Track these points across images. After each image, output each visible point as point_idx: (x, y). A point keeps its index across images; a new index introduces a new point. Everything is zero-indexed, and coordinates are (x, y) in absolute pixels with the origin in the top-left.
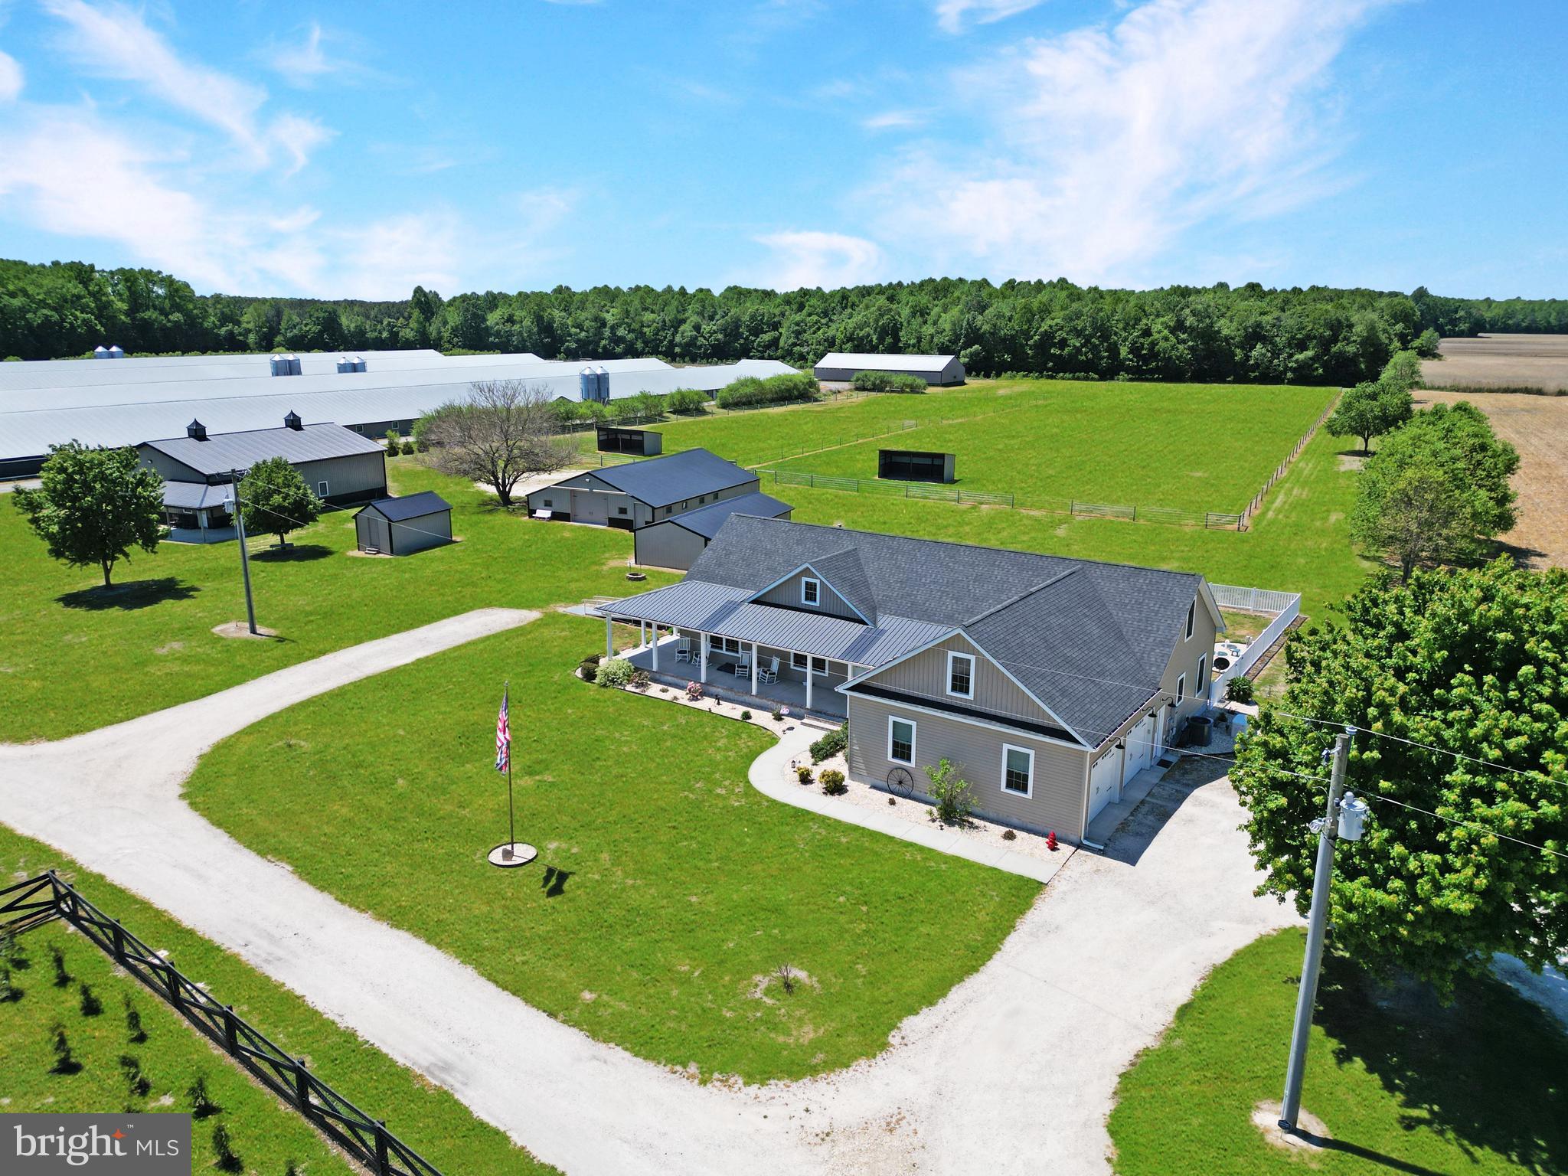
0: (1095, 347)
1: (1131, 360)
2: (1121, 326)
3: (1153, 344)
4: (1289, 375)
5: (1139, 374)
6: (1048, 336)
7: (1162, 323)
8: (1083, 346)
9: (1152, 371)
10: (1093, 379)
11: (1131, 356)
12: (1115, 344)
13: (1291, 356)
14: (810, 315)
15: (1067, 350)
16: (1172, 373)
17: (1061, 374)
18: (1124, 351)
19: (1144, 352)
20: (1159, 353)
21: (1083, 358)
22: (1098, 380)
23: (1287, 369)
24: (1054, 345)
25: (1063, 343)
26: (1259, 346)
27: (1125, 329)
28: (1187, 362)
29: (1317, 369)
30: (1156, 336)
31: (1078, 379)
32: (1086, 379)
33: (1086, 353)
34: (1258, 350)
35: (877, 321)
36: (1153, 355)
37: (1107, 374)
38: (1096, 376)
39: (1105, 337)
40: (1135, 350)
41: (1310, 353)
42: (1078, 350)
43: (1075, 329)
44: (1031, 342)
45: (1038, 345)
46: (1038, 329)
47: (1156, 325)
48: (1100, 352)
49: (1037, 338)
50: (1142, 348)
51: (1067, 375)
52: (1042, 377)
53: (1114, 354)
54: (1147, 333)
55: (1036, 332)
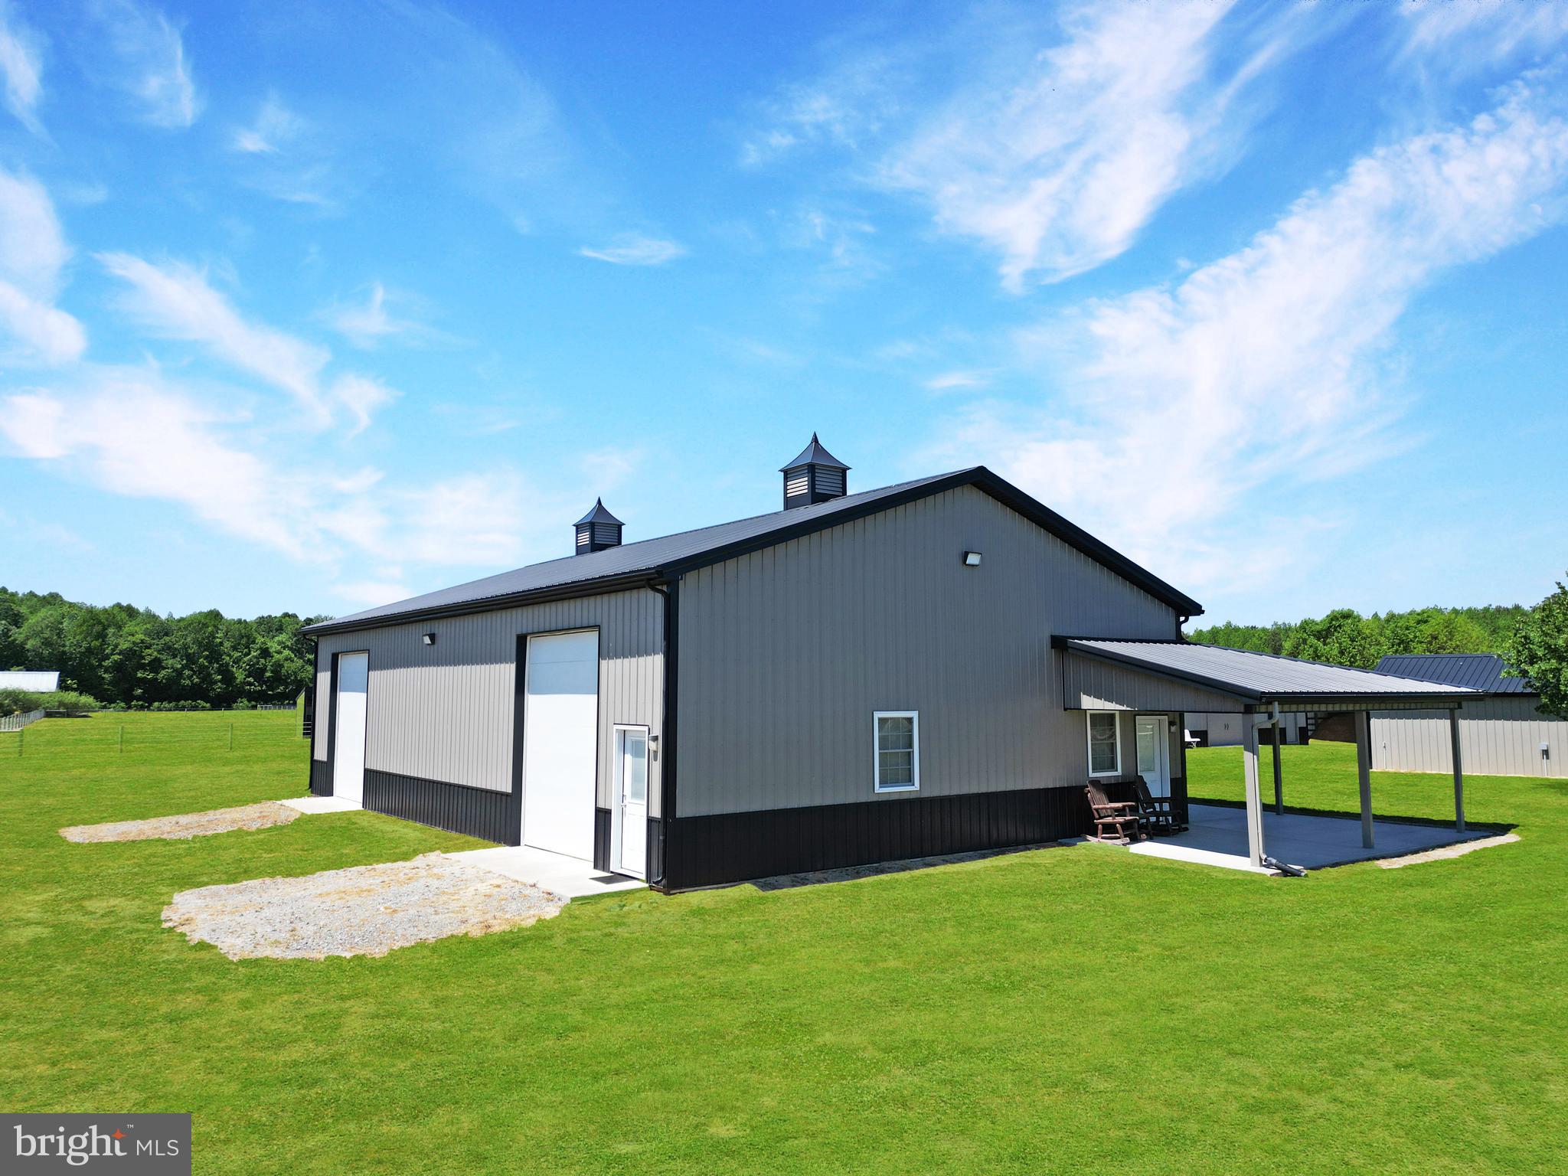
0: (202, 668)
1: (250, 684)
2: (227, 644)
3: (278, 666)
6: (133, 655)
7: (280, 643)
8: (184, 667)
10: (204, 709)
11: (251, 679)
12: (227, 664)
15: (163, 673)
17: (156, 704)
18: (240, 676)
19: (268, 674)
20: (288, 676)
21: (188, 682)
22: (210, 710)
24: (143, 667)
25: (155, 665)
27: (235, 648)
30: (277, 656)
31: (183, 709)
32: (195, 708)
33: (190, 677)
36: (278, 678)
37: (223, 701)
38: (208, 705)
39: (215, 655)
40: (257, 673)
42: (179, 673)
43: (169, 648)
44: (106, 663)
45: (118, 667)
46: (116, 646)
47: (273, 646)
48: (210, 675)
49: (116, 657)
50: (264, 670)
51: (166, 704)
52: (129, 708)
53: (228, 677)
54: (265, 653)
55: (113, 650)
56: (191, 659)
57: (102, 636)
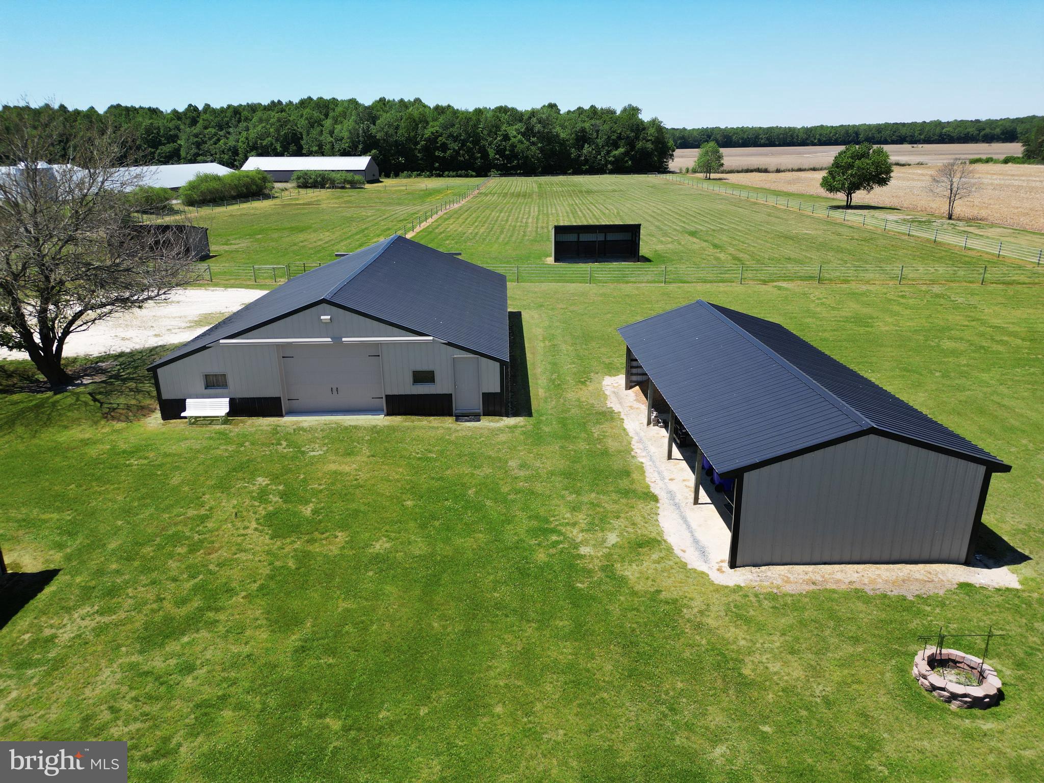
0: (470, 149)
1: (498, 159)
2: (485, 132)
3: (513, 146)
4: (609, 166)
5: (506, 171)
6: (433, 140)
7: (516, 130)
8: (460, 149)
9: (514, 168)
10: (472, 176)
11: (497, 156)
12: (484, 146)
13: (608, 152)
14: (206, 128)
15: (449, 152)
16: (528, 169)
17: (446, 173)
18: (491, 153)
19: (507, 153)
20: (519, 154)
21: (462, 159)
22: (476, 177)
23: (607, 162)
24: (437, 149)
25: (444, 147)
26: (586, 146)
27: (489, 135)
28: (538, 159)
29: (627, 161)
30: (513, 140)
31: (460, 176)
32: (467, 176)
33: (463, 155)
34: (587, 149)
35: (277, 131)
36: (514, 155)
37: (483, 172)
38: (474, 173)
39: (476, 142)
40: (500, 151)
41: (622, 150)
42: (457, 152)
43: (452, 136)
44: (419, 147)
45: (426, 149)
46: (423, 135)
47: (512, 131)
48: (474, 154)
49: (423, 143)
50: (505, 150)
51: (451, 173)
52: (432, 175)
53: (485, 154)
54: (506, 137)
55: (421, 138)
56: (464, 143)
57: (416, 128)
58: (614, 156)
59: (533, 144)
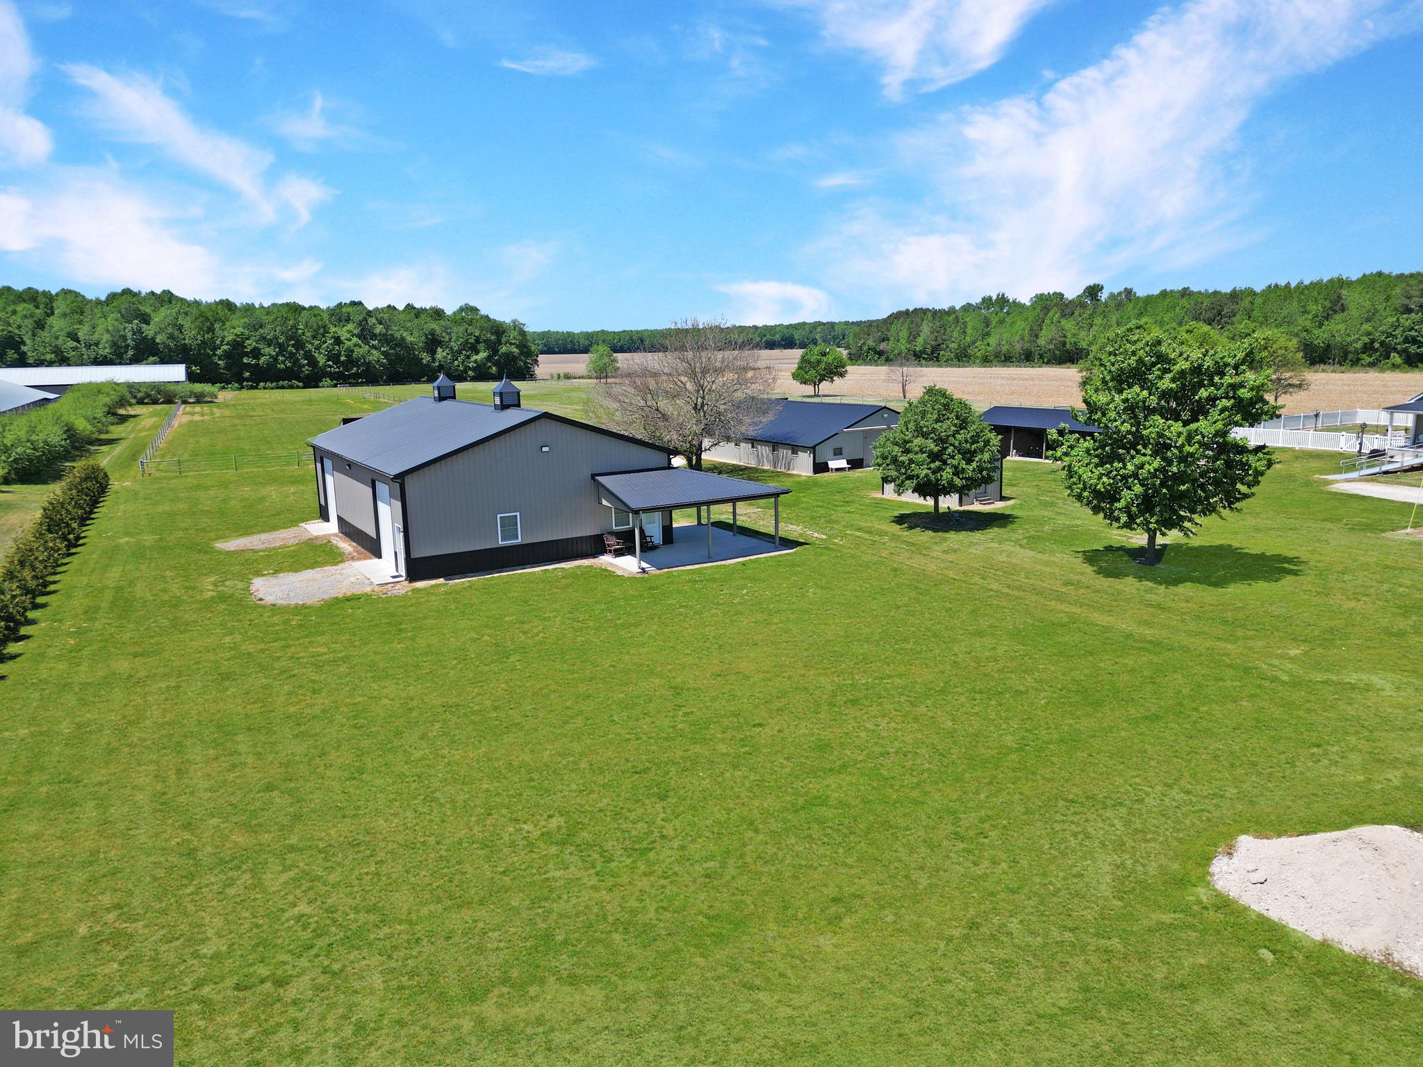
0: (292, 355)
1: (330, 367)
2: (309, 334)
3: (349, 351)
4: (470, 373)
5: (341, 379)
6: (238, 345)
7: (349, 332)
8: (277, 355)
9: (356, 376)
10: (298, 387)
11: (331, 363)
12: (310, 351)
13: (468, 357)
15: (263, 359)
16: (370, 377)
17: (262, 384)
18: (321, 360)
19: (343, 358)
20: (358, 360)
21: (283, 366)
22: (303, 388)
23: (467, 368)
24: (246, 354)
25: (256, 353)
26: (439, 350)
27: (314, 337)
28: (382, 365)
29: (490, 367)
30: (348, 343)
31: (283, 387)
32: (292, 387)
33: (283, 362)
34: (440, 354)
36: (351, 362)
37: (312, 381)
38: (301, 384)
39: (299, 345)
40: (334, 357)
41: (482, 355)
42: (275, 359)
43: (264, 338)
44: (219, 352)
45: (227, 355)
46: (223, 338)
47: (343, 333)
48: (298, 360)
49: (225, 347)
50: (339, 355)
51: (269, 384)
52: (242, 388)
53: (313, 362)
54: (338, 341)
55: (222, 341)
56: (282, 348)
57: (211, 330)
58: (475, 361)
59: (374, 347)
